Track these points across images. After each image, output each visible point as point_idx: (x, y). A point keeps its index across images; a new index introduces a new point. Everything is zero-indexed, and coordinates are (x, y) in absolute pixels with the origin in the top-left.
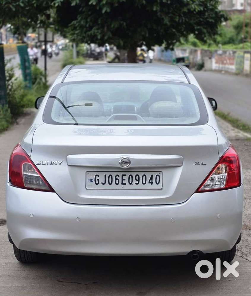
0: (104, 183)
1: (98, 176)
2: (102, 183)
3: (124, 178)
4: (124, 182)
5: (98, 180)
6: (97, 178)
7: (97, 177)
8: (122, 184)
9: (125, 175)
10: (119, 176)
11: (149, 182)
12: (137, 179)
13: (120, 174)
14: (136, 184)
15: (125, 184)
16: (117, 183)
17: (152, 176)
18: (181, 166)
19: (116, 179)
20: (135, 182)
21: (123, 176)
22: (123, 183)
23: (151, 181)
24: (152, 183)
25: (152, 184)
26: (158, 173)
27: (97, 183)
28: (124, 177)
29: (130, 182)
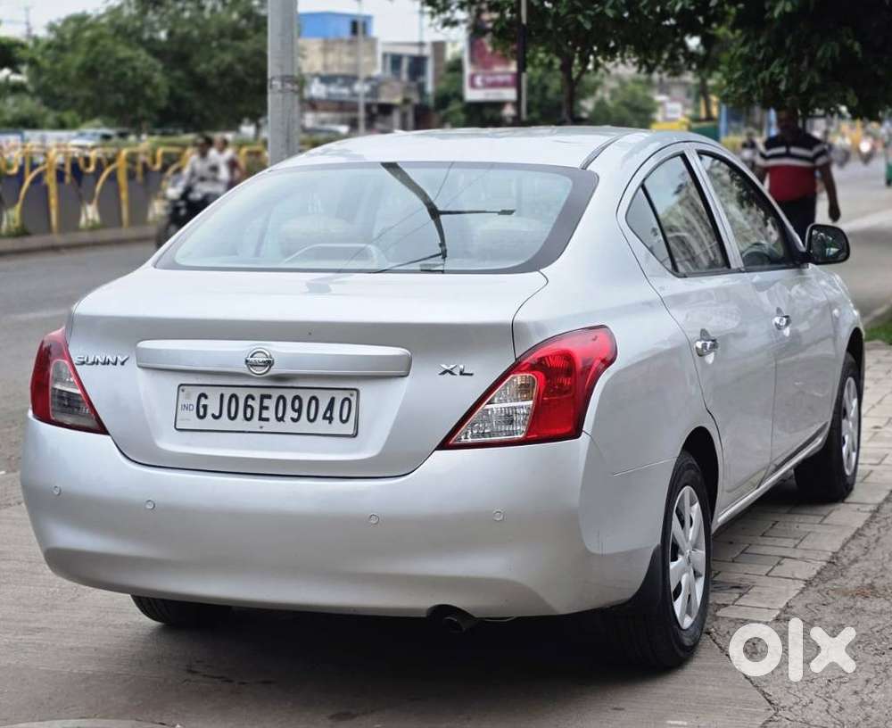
0: (217, 414)
1: (206, 397)
2: (213, 416)
3: (265, 404)
4: (265, 414)
5: (205, 407)
6: (203, 401)
7: (203, 399)
8: (261, 419)
9: (269, 397)
10: (253, 399)
11: (325, 418)
12: (297, 406)
13: (257, 393)
14: (293, 419)
15: (267, 420)
16: (248, 416)
17: (332, 401)
18: (407, 375)
19: (246, 406)
20: (290, 414)
21: (263, 397)
22: (263, 416)
23: (328, 415)
24: (330, 419)
25: (330, 422)
26: (346, 394)
27: (201, 414)
28: (266, 402)
29: (280, 415)
